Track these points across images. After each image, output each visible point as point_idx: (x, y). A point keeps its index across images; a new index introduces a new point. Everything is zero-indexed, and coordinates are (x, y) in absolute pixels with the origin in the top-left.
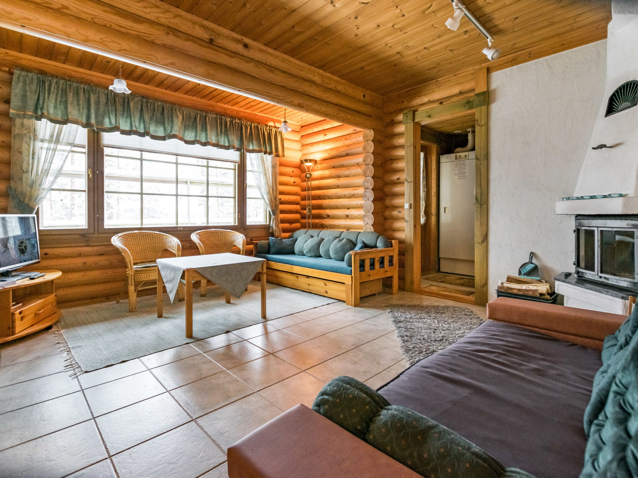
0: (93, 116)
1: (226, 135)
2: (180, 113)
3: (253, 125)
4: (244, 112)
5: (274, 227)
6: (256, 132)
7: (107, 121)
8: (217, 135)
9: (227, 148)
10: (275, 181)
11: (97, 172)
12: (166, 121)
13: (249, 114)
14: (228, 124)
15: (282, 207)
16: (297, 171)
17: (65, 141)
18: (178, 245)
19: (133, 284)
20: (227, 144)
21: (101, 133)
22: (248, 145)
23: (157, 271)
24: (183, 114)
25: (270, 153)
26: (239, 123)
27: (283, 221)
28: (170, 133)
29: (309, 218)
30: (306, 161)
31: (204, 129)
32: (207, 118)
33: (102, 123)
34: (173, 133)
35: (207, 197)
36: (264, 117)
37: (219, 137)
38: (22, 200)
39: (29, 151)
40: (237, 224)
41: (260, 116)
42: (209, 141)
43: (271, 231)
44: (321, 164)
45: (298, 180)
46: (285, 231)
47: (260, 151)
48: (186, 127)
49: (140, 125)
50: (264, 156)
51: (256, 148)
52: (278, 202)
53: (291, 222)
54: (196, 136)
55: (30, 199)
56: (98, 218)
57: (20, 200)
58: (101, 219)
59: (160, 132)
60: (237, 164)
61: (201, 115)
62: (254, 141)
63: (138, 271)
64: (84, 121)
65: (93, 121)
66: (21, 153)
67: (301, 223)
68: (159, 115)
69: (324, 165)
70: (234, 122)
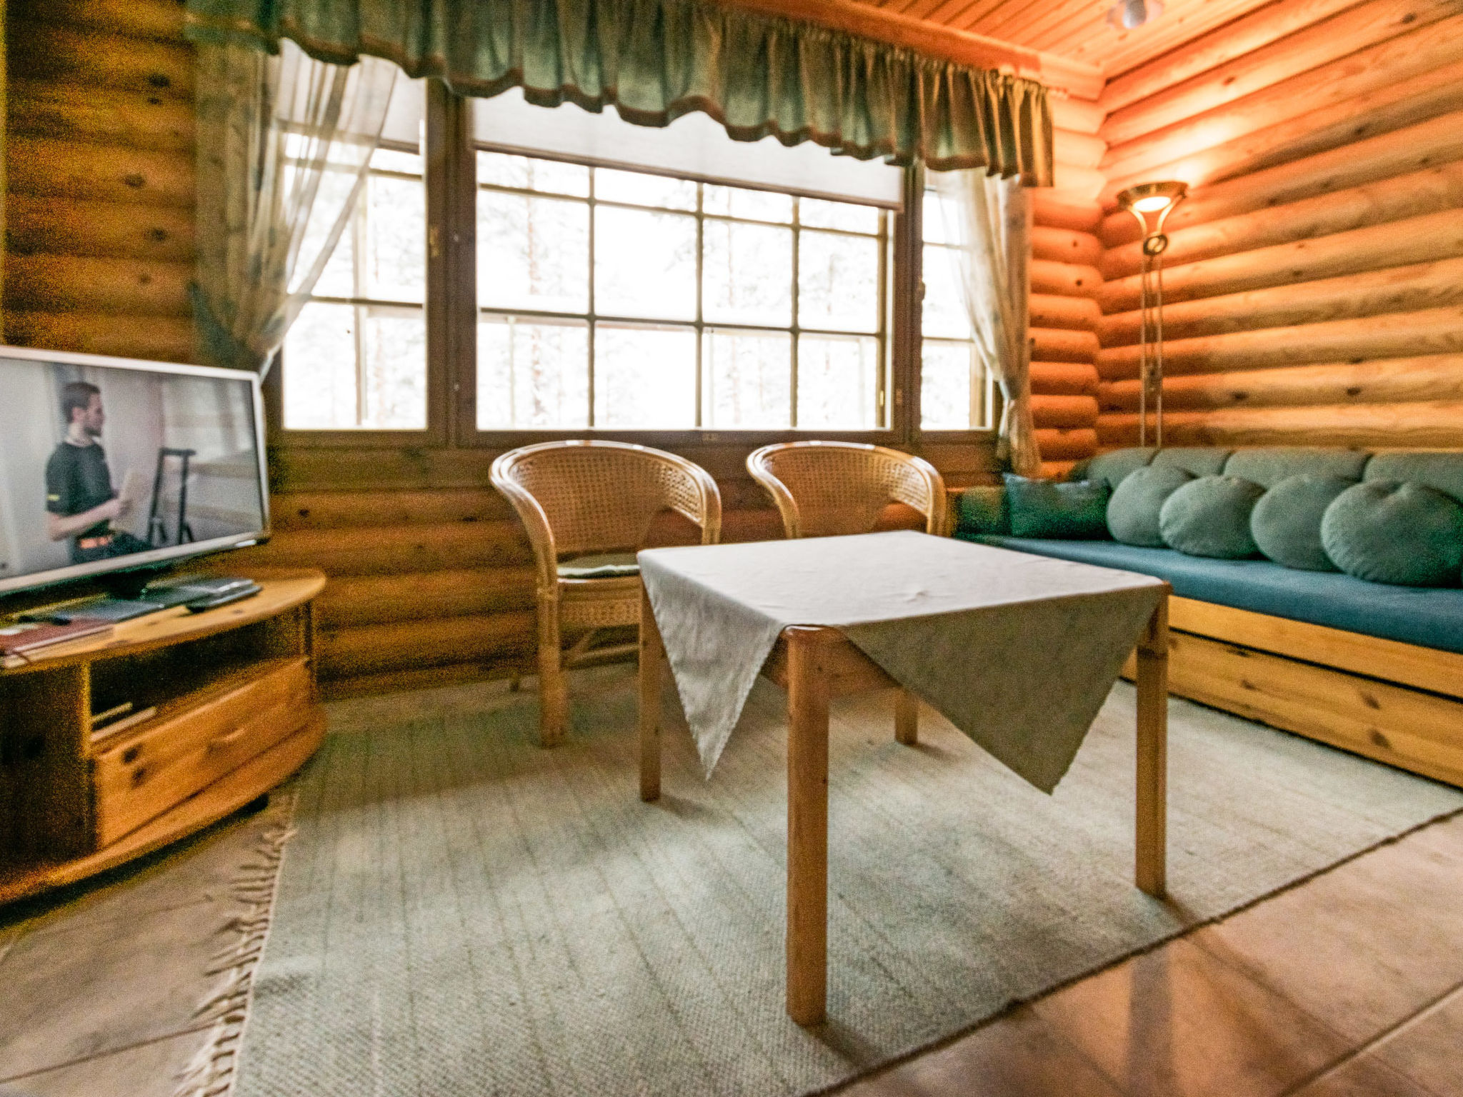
0: (440, 34)
1: (864, 108)
2: (716, 29)
3: (950, 69)
4: (918, 30)
5: (1015, 441)
6: (962, 93)
7: (484, 58)
8: (834, 103)
9: (865, 154)
10: (1021, 274)
11: (456, 238)
12: (670, 56)
13: (935, 35)
14: (870, 63)
15: (1039, 369)
16: (1088, 243)
17: (354, 129)
18: (710, 495)
19: (556, 639)
20: (863, 141)
21: (469, 100)
22: (935, 144)
23: (640, 593)
24: (724, 30)
25: (1008, 173)
26: (902, 64)
27: (1042, 421)
28: (683, 94)
29: (1151, 407)
30: (1143, 190)
31: (792, 86)
32: (802, 46)
33: (471, 66)
34: (692, 93)
35: (795, 331)
36: (985, 47)
37: (840, 113)
38: (224, 324)
39: (244, 156)
40: (889, 426)
41: (971, 43)
42: (809, 123)
43: (1000, 453)
44: (1202, 198)
45: (1089, 275)
46: (1049, 454)
47: (974, 163)
48: (732, 81)
49: (586, 71)
50: (987, 181)
51: (960, 151)
52: (1027, 353)
53: (1064, 423)
54: (764, 110)
55: (249, 325)
56: (458, 394)
57: (220, 328)
58: (468, 402)
59: (652, 100)
60: (891, 215)
61: (780, 36)
62: (955, 129)
63: (576, 588)
64: (413, 54)
65: (440, 53)
66: (218, 162)
67: (1100, 429)
68: (647, 36)
69: (1214, 205)
70: (888, 58)
